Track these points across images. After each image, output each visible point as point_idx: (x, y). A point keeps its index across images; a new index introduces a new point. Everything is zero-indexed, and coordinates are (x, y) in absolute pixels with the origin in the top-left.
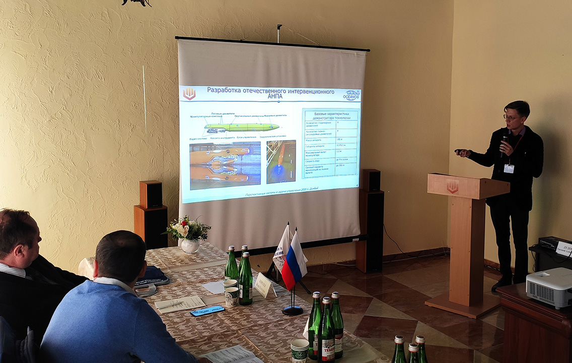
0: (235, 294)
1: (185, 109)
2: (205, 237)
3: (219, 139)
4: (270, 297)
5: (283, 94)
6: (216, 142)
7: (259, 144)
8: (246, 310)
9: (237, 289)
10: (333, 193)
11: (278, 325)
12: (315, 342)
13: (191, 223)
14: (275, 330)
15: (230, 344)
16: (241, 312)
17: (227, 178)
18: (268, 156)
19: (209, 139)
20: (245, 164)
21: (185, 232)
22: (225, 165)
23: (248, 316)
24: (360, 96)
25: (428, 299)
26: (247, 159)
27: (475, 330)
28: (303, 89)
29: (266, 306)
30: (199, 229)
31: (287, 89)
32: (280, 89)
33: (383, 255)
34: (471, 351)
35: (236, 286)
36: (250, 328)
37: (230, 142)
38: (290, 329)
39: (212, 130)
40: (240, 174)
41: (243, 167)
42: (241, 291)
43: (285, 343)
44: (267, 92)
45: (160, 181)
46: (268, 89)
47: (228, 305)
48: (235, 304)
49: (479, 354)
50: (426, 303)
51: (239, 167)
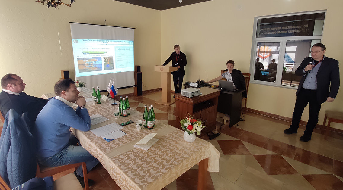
0: (96, 101)
1: (75, 46)
2: (85, 86)
3: (87, 56)
4: (107, 101)
5: (108, 42)
6: (86, 57)
7: (101, 58)
8: (99, 105)
9: (96, 99)
10: (126, 73)
11: (110, 108)
12: (121, 111)
13: (79, 82)
14: (109, 109)
15: (95, 114)
16: (98, 105)
17: (91, 69)
18: (104, 62)
19: (84, 56)
20: (97, 64)
21: (78, 85)
22: (90, 65)
23: (100, 107)
24: (133, 43)
25: (155, 101)
26: (97, 63)
27: (169, 108)
28: (114, 40)
29: (106, 104)
30: (82, 84)
31: (109, 40)
32: (107, 40)
33: (142, 91)
34: (168, 114)
35: (96, 98)
36: (101, 110)
37: (91, 57)
38: (114, 109)
39: (85, 54)
40: (95, 67)
41: (96, 65)
42: (98, 100)
43: (112, 112)
44: (102, 41)
45: (68, 70)
46: (103, 40)
47: (94, 104)
48: (96, 104)
49: (170, 114)
50: (155, 103)
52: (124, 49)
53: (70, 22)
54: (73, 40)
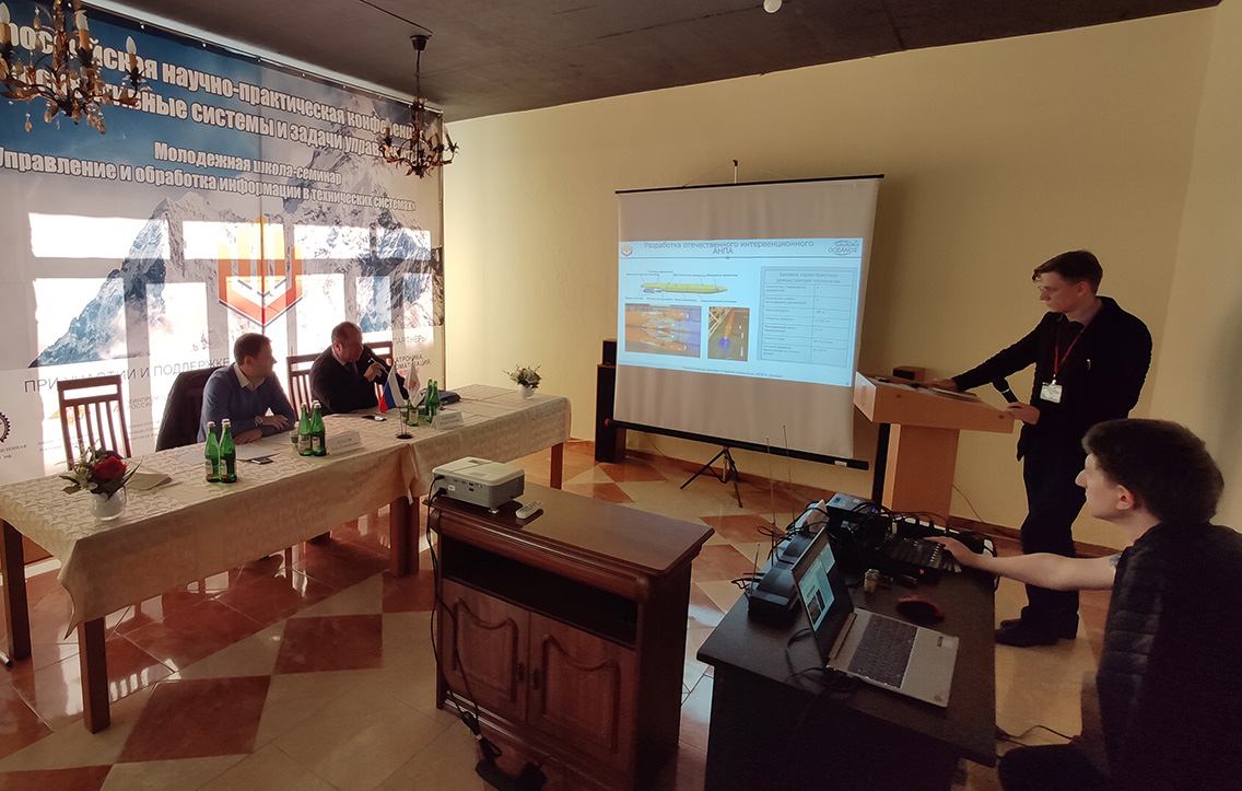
1: (624, 266)
3: (654, 300)
5: (733, 247)
6: (651, 303)
7: (699, 309)
17: (663, 344)
18: (710, 324)
19: (646, 299)
20: (683, 332)
22: (660, 330)
28: (763, 241)
31: (740, 241)
32: (730, 241)
37: (667, 304)
39: (649, 290)
40: (677, 342)
41: (681, 335)
44: (712, 245)
46: (713, 242)
51: (677, 334)
52: (808, 278)
53: (617, 192)
54: (621, 244)
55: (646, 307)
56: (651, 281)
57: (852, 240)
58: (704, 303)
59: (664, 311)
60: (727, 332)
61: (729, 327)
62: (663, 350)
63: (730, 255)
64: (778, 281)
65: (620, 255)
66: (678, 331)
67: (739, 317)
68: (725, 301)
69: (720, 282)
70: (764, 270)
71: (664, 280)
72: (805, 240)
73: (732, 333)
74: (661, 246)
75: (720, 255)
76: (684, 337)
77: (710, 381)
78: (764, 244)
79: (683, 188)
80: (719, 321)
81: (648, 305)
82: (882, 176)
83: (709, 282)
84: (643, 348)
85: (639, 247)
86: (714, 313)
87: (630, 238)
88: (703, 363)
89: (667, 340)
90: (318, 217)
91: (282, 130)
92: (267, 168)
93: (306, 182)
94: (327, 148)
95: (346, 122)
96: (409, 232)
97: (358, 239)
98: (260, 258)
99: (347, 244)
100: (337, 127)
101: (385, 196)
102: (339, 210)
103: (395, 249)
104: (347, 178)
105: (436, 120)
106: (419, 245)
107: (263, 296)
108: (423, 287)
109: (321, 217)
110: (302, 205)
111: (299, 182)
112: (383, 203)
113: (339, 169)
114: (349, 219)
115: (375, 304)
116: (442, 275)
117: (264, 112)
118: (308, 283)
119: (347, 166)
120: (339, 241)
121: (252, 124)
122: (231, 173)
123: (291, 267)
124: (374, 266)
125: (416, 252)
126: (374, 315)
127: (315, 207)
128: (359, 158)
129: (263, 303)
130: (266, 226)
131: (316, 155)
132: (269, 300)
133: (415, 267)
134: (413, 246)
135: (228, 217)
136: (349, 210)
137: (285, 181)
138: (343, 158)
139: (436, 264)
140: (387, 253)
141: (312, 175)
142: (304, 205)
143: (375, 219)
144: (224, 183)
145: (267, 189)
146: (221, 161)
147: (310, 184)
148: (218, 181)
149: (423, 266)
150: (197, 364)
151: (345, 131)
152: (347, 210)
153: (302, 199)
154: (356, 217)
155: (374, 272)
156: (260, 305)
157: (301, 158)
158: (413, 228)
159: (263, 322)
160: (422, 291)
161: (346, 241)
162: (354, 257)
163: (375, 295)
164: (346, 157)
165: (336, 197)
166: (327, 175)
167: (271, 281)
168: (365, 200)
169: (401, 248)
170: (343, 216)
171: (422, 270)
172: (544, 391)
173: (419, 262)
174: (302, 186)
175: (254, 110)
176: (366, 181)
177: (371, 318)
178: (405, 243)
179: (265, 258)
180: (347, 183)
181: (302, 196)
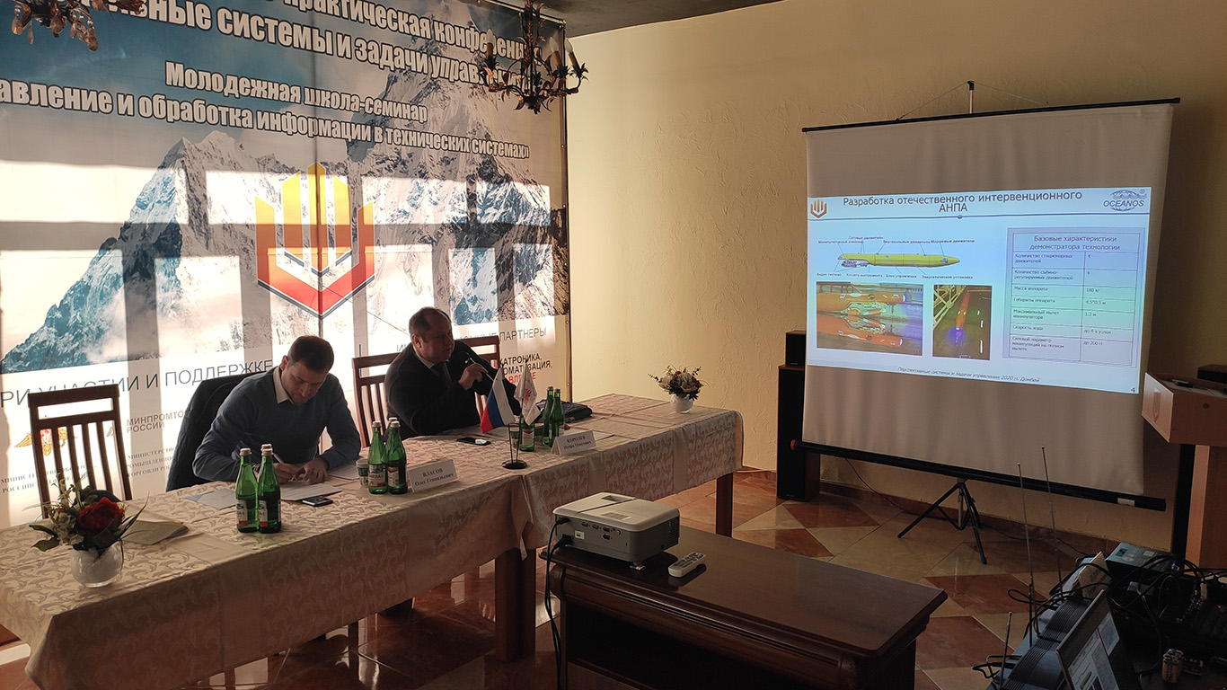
3: (858, 277)
5: (968, 203)
17: (869, 337)
18: (936, 310)
19: (845, 276)
20: (898, 320)
22: (866, 317)
26: (901, 312)
28: (1009, 193)
31: (977, 194)
32: (964, 194)
37: (875, 281)
39: (849, 263)
40: (889, 334)
41: (894, 324)
44: (937, 200)
46: (940, 195)
51: (889, 323)
52: (1075, 243)
53: (805, 130)
54: (811, 201)
55: (845, 287)
56: (852, 251)
57: (1137, 190)
58: (927, 281)
59: (871, 293)
60: (960, 321)
61: (963, 313)
62: (869, 345)
63: (963, 213)
64: (1033, 247)
65: (810, 216)
66: (892, 319)
67: (978, 298)
68: (955, 277)
69: (950, 252)
70: (1012, 233)
71: (870, 250)
72: (1069, 191)
73: (967, 321)
74: (866, 202)
75: (950, 213)
76: (900, 327)
77: (937, 386)
78: (1012, 198)
79: (897, 121)
80: (949, 304)
81: (848, 284)
82: (1177, 100)
83: (935, 252)
84: (842, 343)
85: (835, 204)
86: (941, 294)
87: (824, 191)
88: (927, 364)
89: (876, 331)
90: (395, 166)
91: (344, 46)
92: (324, 98)
93: (379, 118)
94: (407, 71)
95: (433, 36)
96: (520, 187)
97: (450, 196)
98: (315, 223)
99: (435, 204)
100: (420, 43)
101: (488, 138)
102: (424, 156)
103: (502, 210)
104: (436, 113)
105: (556, 34)
106: (533, 204)
107: (320, 275)
108: (541, 262)
109: (400, 167)
110: (374, 151)
111: (369, 118)
112: (484, 147)
113: (425, 101)
114: (438, 170)
115: (475, 285)
116: (567, 247)
117: (320, 21)
118: (384, 256)
119: (435, 97)
120: (425, 201)
121: (302, 37)
122: (274, 106)
123: (358, 235)
124: (471, 234)
125: (530, 215)
126: (474, 300)
127: (391, 153)
128: (451, 86)
129: (320, 284)
130: (323, 179)
131: (392, 81)
132: (328, 281)
133: (530, 235)
134: (527, 207)
135: (270, 165)
136: (438, 156)
137: (349, 117)
138: (428, 87)
139: (558, 230)
140: (491, 216)
141: (387, 109)
142: (377, 150)
143: (473, 169)
144: (263, 120)
145: (324, 127)
146: (259, 88)
147: (384, 122)
148: (255, 117)
149: (540, 233)
150: (227, 369)
151: (431, 48)
152: (435, 157)
153: (373, 142)
154: (448, 167)
155: (474, 243)
156: (316, 288)
157: (370, 85)
158: (526, 182)
159: (320, 310)
160: (540, 268)
161: (435, 199)
162: (446, 221)
163: (475, 273)
164: (433, 85)
165: (421, 140)
166: (407, 111)
167: (331, 254)
168: (460, 144)
169: (510, 209)
170: (429, 165)
171: (539, 239)
172: (706, 402)
173: (534, 228)
174: (372, 125)
175: (305, 18)
176: (462, 118)
177: (469, 304)
178: (515, 201)
179: (323, 223)
180: (435, 120)
181: (373, 137)
